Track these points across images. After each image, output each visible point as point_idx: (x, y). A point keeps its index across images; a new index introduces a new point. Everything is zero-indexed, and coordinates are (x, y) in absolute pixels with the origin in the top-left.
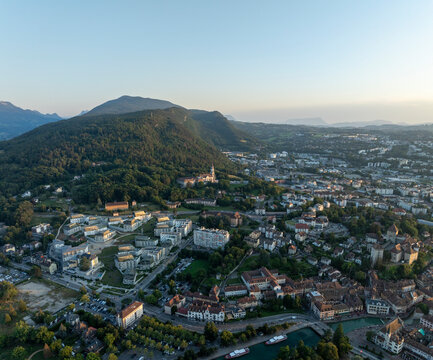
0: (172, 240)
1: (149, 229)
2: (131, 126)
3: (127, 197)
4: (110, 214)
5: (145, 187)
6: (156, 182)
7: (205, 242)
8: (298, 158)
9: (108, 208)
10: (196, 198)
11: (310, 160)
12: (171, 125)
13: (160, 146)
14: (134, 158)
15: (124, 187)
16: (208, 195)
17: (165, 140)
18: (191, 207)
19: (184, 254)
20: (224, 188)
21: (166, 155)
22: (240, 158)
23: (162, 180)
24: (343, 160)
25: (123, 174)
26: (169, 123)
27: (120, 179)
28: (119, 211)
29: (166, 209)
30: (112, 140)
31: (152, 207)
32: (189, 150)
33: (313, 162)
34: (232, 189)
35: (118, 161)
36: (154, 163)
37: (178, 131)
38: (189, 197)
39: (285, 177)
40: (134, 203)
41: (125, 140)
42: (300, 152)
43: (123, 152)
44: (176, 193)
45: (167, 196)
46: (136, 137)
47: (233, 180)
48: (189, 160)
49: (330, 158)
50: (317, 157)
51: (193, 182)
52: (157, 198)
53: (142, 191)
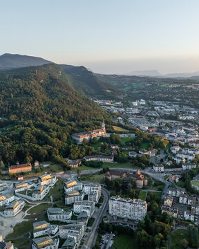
0: (88, 211)
1: (59, 197)
2: (21, 83)
3: (29, 158)
4: (14, 177)
5: (45, 147)
6: (54, 140)
7: (121, 212)
8: (156, 106)
9: (12, 171)
10: (94, 154)
11: (166, 108)
12: (53, 81)
13: (48, 100)
14: (27, 113)
15: (25, 147)
16: (104, 151)
17: (51, 94)
18: (92, 165)
19: (103, 229)
20: (116, 142)
21: (55, 109)
22: (110, 106)
23: (59, 137)
24: (191, 106)
25: (22, 133)
26: (51, 78)
27: (19, 138)
28: (22, 174)
29: (69, 169)
30: (6, 97)
31: (54, 167)
32: (73, 103)
33: (169, 110)
34: (123, 143)
35: (13, 117)
36: (47, 119)
37: (60, 85)
38: (87, 154)
39: (154, 125)
40: (37, 164)
41: (16, 96)
42: (155, 100)
43: (17, 108)
44: (76, 151)
45: (66, 154)
46: (26, 93)
47: (121, 133)
48: (76, 113)
49: (181, 105)
50: (170, 105)
51: (87, 138)
52: (59, 157)
53: (43, 150)
